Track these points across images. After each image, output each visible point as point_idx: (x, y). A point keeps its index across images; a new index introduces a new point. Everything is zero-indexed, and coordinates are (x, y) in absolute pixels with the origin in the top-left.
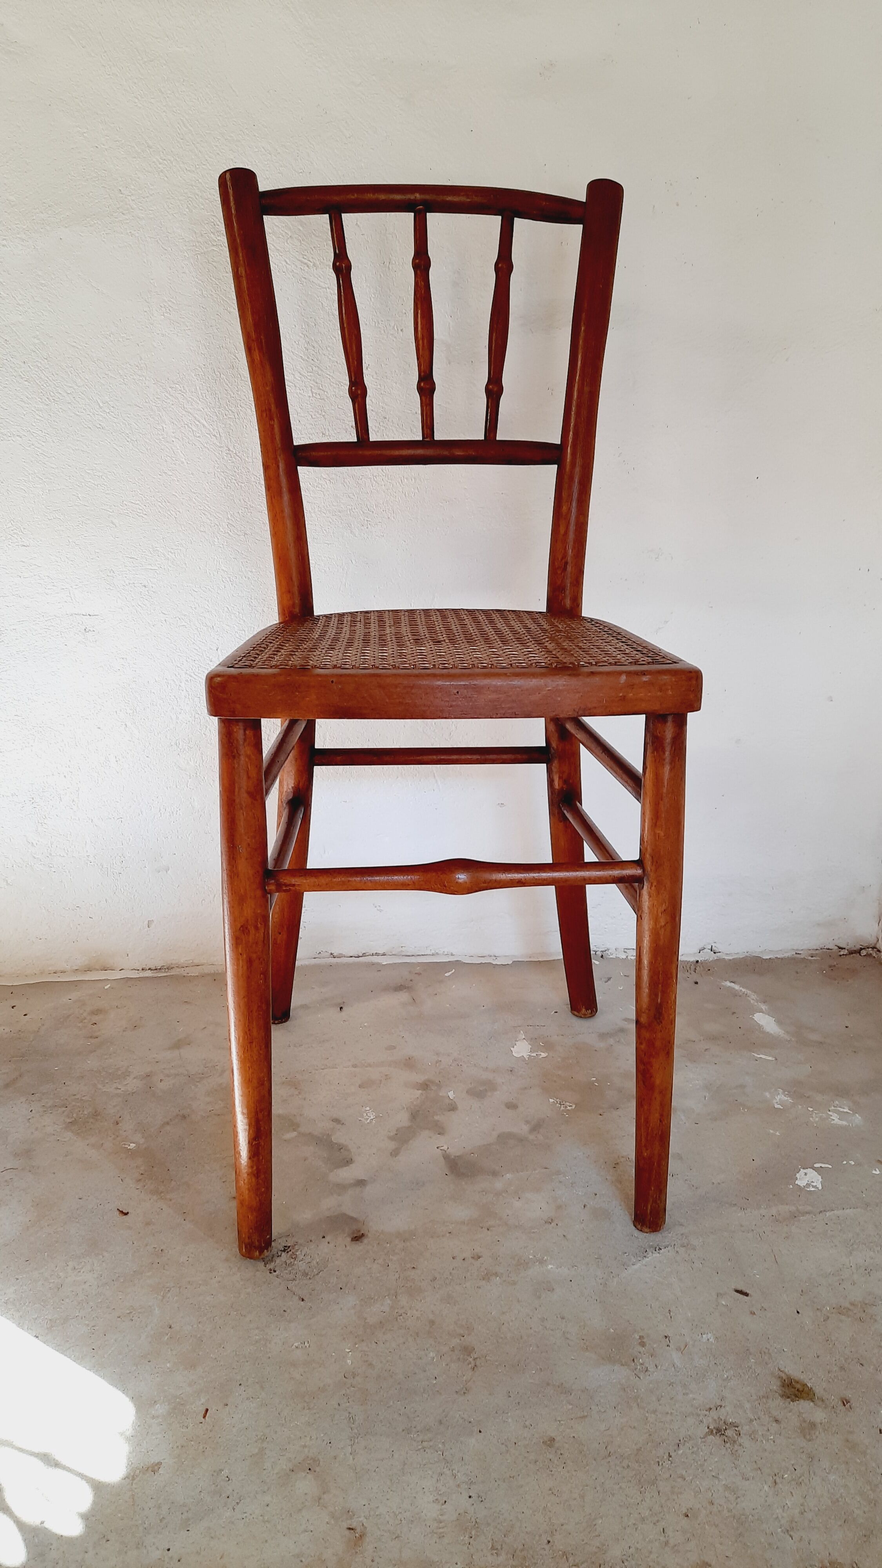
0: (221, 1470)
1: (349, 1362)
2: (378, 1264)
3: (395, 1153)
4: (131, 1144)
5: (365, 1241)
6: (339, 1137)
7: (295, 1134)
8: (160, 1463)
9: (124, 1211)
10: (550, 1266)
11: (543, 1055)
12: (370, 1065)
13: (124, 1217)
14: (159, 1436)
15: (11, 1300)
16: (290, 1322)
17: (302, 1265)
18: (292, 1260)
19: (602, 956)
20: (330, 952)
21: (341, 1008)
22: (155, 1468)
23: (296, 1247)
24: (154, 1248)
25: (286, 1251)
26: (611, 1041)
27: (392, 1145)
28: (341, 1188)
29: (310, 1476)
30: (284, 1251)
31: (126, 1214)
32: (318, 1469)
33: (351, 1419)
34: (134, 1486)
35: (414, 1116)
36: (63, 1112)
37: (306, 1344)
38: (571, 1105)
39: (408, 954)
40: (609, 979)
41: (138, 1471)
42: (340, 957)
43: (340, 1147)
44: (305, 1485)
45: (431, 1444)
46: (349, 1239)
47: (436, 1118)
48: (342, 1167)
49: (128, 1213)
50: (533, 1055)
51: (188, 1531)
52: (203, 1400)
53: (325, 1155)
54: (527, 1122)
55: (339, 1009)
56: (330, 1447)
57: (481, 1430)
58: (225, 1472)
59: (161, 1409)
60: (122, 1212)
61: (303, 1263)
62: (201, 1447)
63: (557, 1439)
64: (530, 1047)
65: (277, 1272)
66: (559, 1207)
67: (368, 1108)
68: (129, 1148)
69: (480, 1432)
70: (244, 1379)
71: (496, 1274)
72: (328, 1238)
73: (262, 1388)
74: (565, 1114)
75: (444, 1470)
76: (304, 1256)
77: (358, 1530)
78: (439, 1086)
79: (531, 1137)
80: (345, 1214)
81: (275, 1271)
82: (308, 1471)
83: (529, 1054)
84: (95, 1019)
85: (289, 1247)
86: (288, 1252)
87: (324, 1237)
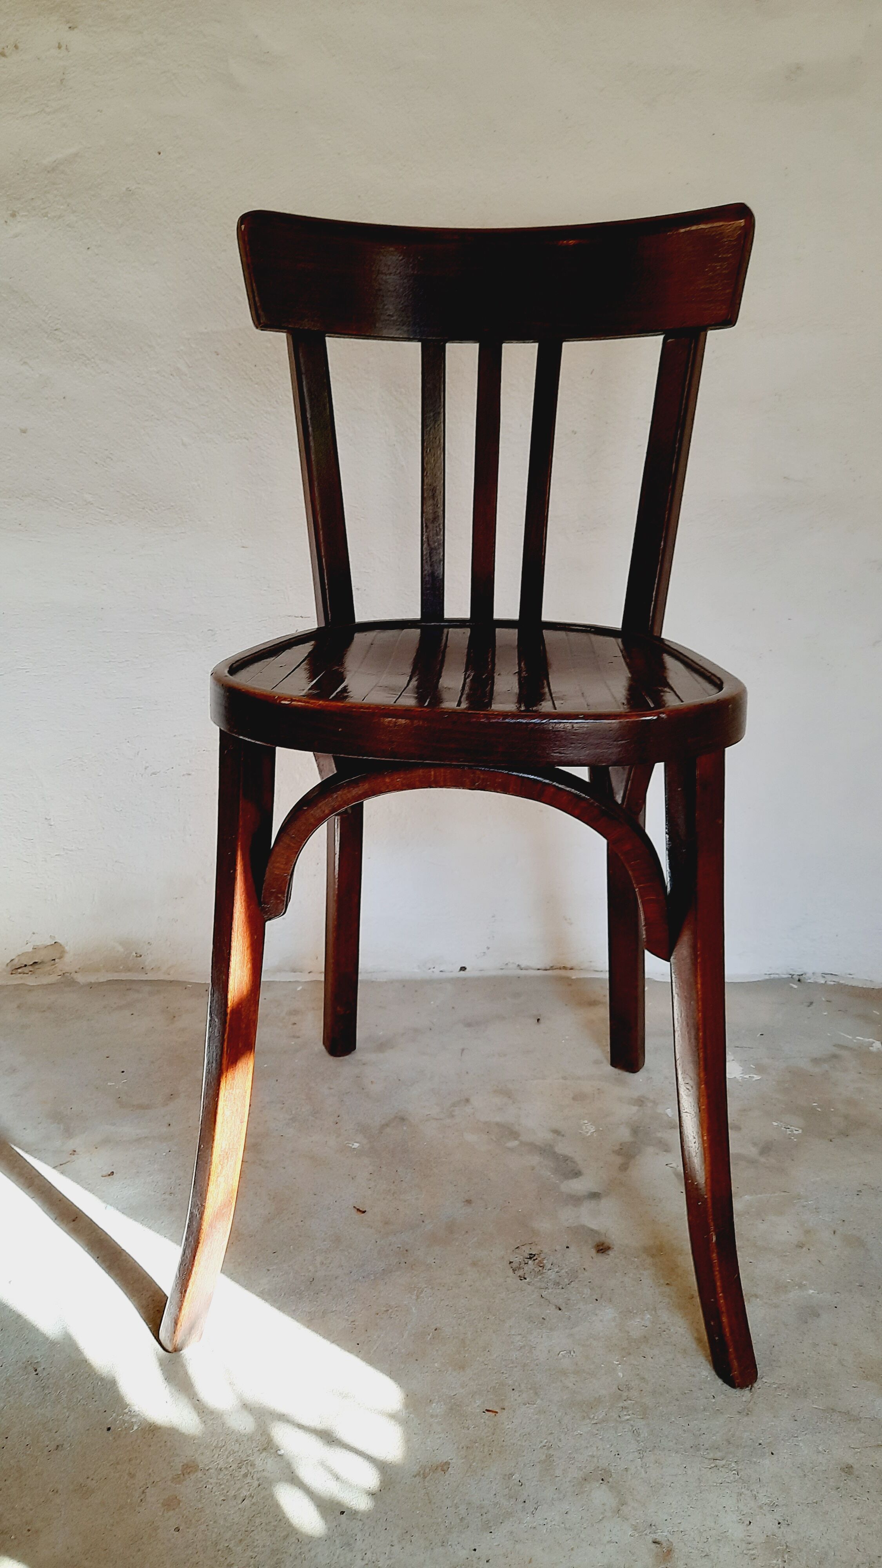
0: (512, 1475)
1: (621, 1374)
2: (629, 1277)
3: (624, 1168)
4: (355, 1144)
5: (611, 1253)
6: (562, 1148)
7: (516, 1143)
8: (448, 1463)
9: (361, 1209)
10: (811, 1291)
11: (757, 1077)
12: (579, 1078)
13: (363, 1214)
14: (442, 1435)
15: (266, 1290)
16: (551, 1329)
17: (552, 1275)
18: (541, 1268)
19: (799, 980)
20: (517, 964)
21: (538, 1020)
22: (444, 1467)
23: (542, 1256)
24: (398, 1247)
25: (533, 1259)
26: (826, 1066)
27: (619, 1160)
28: (576, 1200)
29: (604, 1487)
30: (530, 1258)
31: (364, 1212)
32: (611, 1480)
33: (636, 1433)
34: (426, 1484)
35: (635, 1131)
36: (282, 1108)
37: (572, 1353)
38: (797, 1129)
39: (597, 969)
40: (811, 1003)
41: (427, 1470)
42: (527, 969)
43: (566, 1159)
44: (601, 1496)
45: (724, 1462)
46: (594, 1251)
47: (659, 1135)
48: (572, 1178)
49: (365, 1211)
50: (745, 1077)
51: (491, 1532)
52: (478, 1403)
53: (552, 1166)
54: (755, 1144)
55: (536, 1021)
56: (619, 1460)
57: (773, 1452)
58: (516, 1476)
59: (438, 1408)
60: (358, 1210)
61: (552, 1272)
62: (486, 1450)
63: (855, 1466)
64: (741, 1068)
65: (528, 1280)
66: (807, 1232)
67: (586, 1122)
68: (353, 1147)
69: (772, 1454)
70: (517, 1384)
71: (756, 1296)
72: (572, 1249)
73: (536, 1393)
74: (793, 1138)
75: (743, 1490)
76: (552, 1265)
77: (664, 1545)
78: (655, 1103)
79: (763, 1160)
80: (583, 1226)
81: (525, 1279)
82: (601, 1482)
83: (741, 1075)
84: (294, 1019)
85: (534, 1255)
86: (534, 1260)
87: (568, 1247)
